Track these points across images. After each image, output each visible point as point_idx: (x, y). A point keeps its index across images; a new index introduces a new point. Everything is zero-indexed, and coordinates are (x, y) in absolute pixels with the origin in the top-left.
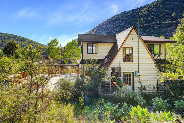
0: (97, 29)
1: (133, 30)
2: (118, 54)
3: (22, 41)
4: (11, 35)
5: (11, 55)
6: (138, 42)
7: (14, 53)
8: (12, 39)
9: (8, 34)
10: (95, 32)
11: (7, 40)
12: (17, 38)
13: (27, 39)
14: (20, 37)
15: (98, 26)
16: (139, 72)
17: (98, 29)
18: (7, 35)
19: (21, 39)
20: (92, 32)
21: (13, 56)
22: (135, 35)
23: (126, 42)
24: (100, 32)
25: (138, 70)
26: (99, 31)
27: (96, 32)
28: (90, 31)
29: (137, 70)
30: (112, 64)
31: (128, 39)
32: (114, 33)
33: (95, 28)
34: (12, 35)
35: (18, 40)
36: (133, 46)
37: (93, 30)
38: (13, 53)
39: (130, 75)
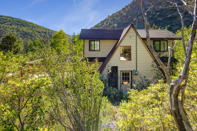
0: (129, 8)
1: (132, 28)
2: (115, 53)
3: (24, 26)
4: (8, 17)
5: (9, 51)
6: (136, 40)
7: (13, 48)
8: (10, 23)
9: (4, 16)
10: (126, 13)
11: (3, 25)
12: (16, 22)
13: (31, 23)
14: (22, 21)
15: (131, 4)
16: (137, 70)
17: (131, 7)
18: (3, 18)
19: (23, 23)
20: (123, 13)
21: (12, 51)
22: (133, 34)
23: (123, 41)
24: (133, 13)
25: (137, 69)
26: (132, 11)
27: (128, 13)
28: (120, 11)
29: (135, 69)
30: (109, 63)
31: (126, 37)
32: (154, 13)
33: (127, 7)
34: (10, 17)
35: (18, 25)
36: (131, 44)
37: (124, 9)
38: (11, 48)
39: (128, 73)
